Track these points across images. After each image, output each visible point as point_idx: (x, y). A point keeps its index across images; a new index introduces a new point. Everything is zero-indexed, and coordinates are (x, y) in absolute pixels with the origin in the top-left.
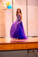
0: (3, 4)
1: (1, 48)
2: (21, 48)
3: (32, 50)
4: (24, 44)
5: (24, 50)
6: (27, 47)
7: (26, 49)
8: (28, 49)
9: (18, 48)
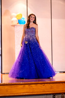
0: (12, 17)
1: (7, 91)
2: (41, 91)
3: (61, 95)
4: (46, 84)
5: (47, 94)
6: (51, 90)
7: (51, 93)
8: (53, 92)
9: (36, 91)
